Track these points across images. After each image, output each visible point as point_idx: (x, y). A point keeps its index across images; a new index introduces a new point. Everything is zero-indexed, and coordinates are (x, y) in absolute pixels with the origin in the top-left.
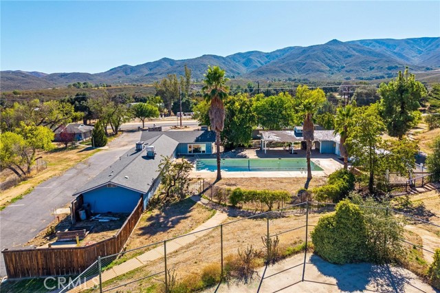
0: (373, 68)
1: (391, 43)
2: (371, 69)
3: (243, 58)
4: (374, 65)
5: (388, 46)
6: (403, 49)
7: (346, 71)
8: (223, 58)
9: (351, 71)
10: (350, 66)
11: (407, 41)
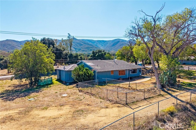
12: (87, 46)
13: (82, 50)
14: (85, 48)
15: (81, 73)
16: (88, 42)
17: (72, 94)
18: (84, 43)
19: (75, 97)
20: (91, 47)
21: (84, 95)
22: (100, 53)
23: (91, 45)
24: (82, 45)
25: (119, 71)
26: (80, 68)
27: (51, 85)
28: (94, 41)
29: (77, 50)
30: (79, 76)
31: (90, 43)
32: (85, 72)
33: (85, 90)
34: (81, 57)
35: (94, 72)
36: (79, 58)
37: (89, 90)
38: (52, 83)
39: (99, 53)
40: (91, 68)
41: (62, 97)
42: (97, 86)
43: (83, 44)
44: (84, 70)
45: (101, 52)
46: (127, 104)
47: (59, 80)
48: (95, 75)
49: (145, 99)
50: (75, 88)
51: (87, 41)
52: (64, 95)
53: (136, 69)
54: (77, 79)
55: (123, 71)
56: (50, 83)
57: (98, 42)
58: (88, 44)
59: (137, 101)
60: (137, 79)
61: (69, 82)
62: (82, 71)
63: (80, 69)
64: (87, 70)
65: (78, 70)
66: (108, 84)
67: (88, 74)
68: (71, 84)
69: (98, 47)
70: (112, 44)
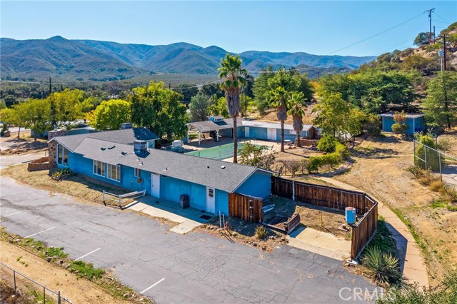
0: (104, 70)
1: (115, 46)
2: (102, 70)
4: (105, 66)
5: (113, 49)
6: (127, 53)
7: (77, 71)
9: (81, 71)
10: (79, 66)
11: (130, 46)
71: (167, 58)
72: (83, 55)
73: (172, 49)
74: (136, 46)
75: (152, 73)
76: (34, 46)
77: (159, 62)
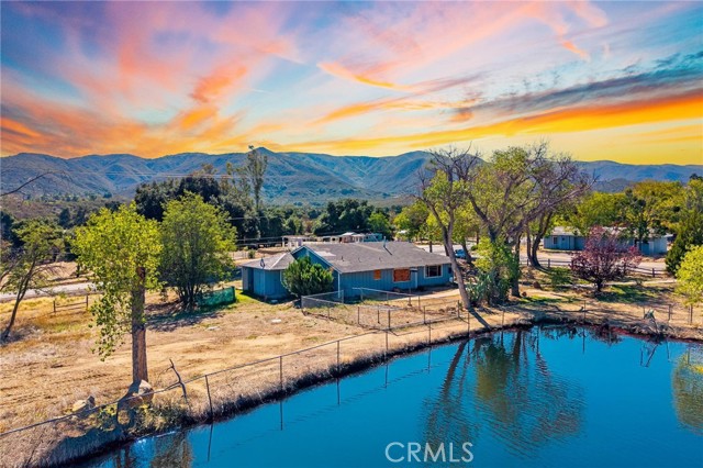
0: (324, 192)
1: (328, 160)
2: (322, 192)
3: (104, 165)
4: (325, 187)
5: (325, 163)
6: (343, 169)
7: (291, 194)
8: (65, 160)
9: (297, 193)
10: (292, 186)
11: (346, 159)
12: (307, 177)
13: (292, 191)
14: (300, 185)
15: (305, 276)
16: (313, 164)
17: (290, 318)
18: (298, 167)
19: (297, 323)
20: (323, 179)
21: (316, 320)
22: (353, 210)
23: (323, 173)
24: (289, 173)
25: (395, 271)
26: (301, 265)
27: (235, 305)
28: (333, 161)
29: (273, 192)
30: (300, 281)
31: (320, 167)
32: (313, 274)
33: (317, 311)
34: (291, 224)
35: (335, 273)
36: (285, 224)
37: (324, 311)
38: (234, 300)
39: (348, 211)
40: (326, 266)
41: (273, 324)
42: (342, 305)
43: (292, 169)
44: (312, 270)
45: (354, 205)
46: (390, 330)
47: (249, 292)
48: (336, 281)
49: (425, 324)
50: (292, 309)
51: (308, 158)
52: (274, 321)
53: (440, 267)
54: (294, 289)
55: (405, 270)
56: (228, 300)
57: (348, 162)
58: (312, 170)
59: (411, 326)
60: (439, 291)
61: (276, 296)
62: (308, 271)
63: (302, 267)
64: (318, 269)
65: (298, 269)
66: (366, 301)
67: (322, 277)
68: (281, 301)
69: (347, 179)
70: (396, 169)
71: (401, 175)
72: (294, 172)
73: (405, 162)
74: (355, 159)
75: (385, 195)
76: (236, 161)
77: (390, 180)
